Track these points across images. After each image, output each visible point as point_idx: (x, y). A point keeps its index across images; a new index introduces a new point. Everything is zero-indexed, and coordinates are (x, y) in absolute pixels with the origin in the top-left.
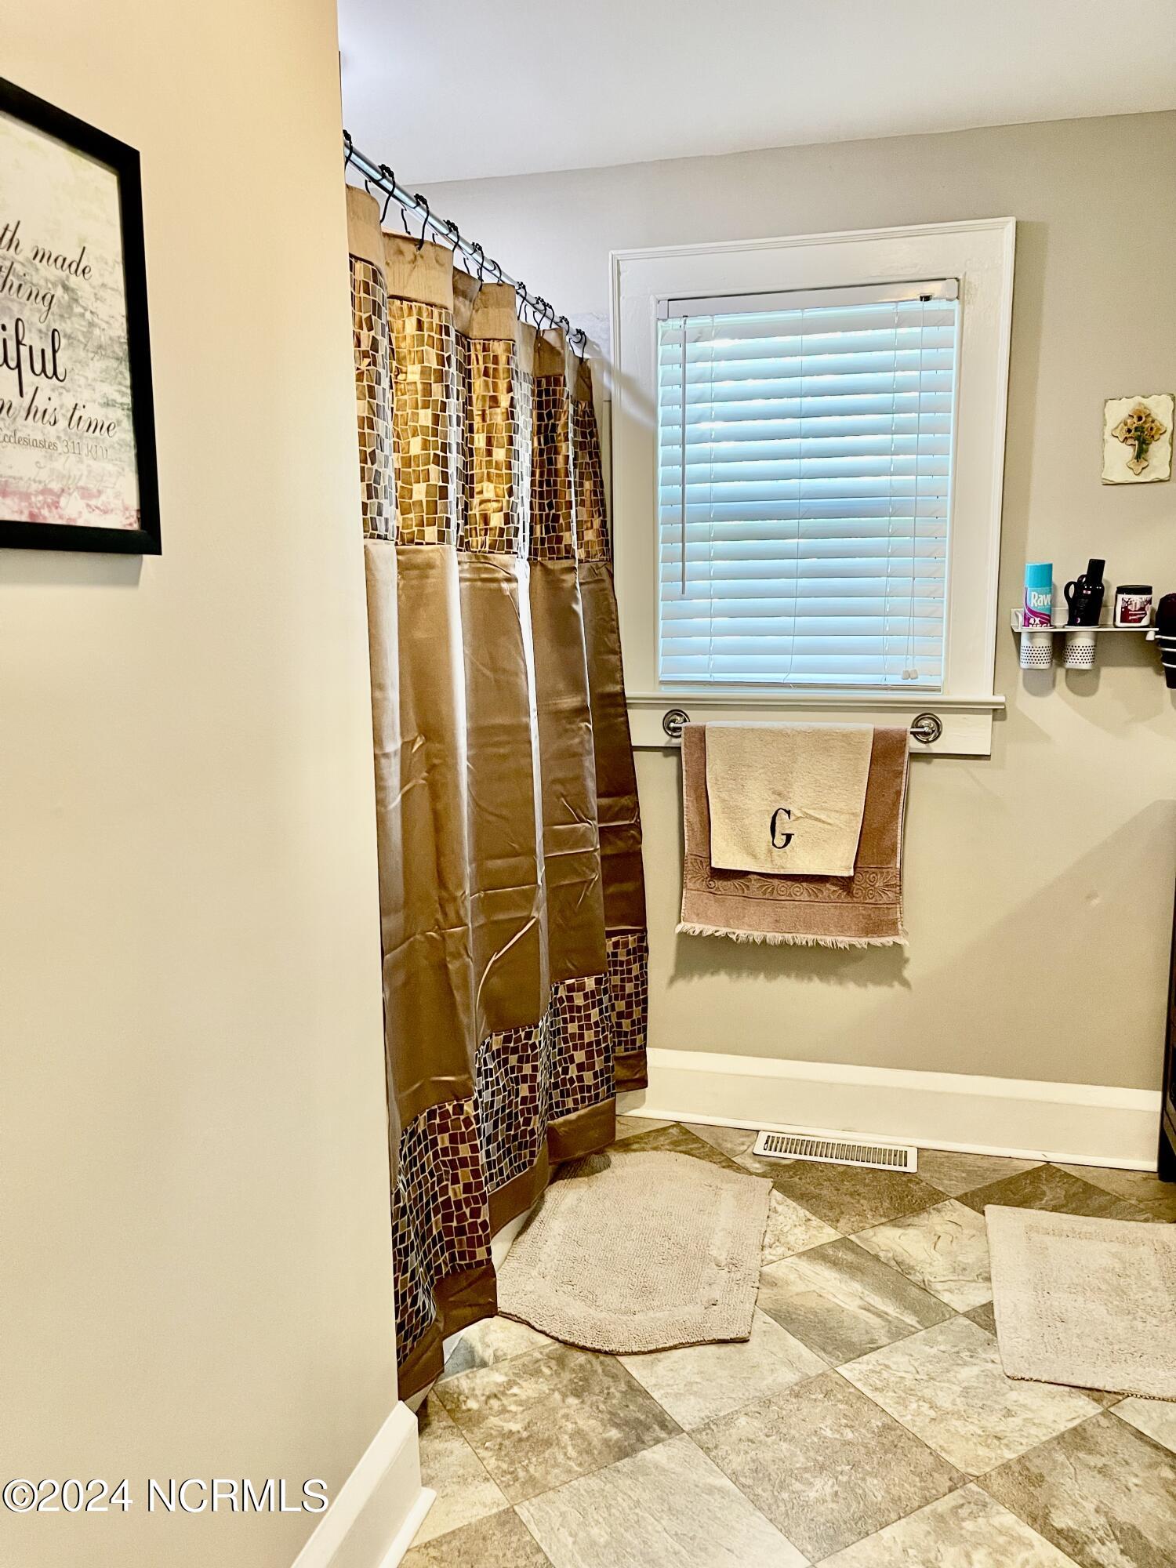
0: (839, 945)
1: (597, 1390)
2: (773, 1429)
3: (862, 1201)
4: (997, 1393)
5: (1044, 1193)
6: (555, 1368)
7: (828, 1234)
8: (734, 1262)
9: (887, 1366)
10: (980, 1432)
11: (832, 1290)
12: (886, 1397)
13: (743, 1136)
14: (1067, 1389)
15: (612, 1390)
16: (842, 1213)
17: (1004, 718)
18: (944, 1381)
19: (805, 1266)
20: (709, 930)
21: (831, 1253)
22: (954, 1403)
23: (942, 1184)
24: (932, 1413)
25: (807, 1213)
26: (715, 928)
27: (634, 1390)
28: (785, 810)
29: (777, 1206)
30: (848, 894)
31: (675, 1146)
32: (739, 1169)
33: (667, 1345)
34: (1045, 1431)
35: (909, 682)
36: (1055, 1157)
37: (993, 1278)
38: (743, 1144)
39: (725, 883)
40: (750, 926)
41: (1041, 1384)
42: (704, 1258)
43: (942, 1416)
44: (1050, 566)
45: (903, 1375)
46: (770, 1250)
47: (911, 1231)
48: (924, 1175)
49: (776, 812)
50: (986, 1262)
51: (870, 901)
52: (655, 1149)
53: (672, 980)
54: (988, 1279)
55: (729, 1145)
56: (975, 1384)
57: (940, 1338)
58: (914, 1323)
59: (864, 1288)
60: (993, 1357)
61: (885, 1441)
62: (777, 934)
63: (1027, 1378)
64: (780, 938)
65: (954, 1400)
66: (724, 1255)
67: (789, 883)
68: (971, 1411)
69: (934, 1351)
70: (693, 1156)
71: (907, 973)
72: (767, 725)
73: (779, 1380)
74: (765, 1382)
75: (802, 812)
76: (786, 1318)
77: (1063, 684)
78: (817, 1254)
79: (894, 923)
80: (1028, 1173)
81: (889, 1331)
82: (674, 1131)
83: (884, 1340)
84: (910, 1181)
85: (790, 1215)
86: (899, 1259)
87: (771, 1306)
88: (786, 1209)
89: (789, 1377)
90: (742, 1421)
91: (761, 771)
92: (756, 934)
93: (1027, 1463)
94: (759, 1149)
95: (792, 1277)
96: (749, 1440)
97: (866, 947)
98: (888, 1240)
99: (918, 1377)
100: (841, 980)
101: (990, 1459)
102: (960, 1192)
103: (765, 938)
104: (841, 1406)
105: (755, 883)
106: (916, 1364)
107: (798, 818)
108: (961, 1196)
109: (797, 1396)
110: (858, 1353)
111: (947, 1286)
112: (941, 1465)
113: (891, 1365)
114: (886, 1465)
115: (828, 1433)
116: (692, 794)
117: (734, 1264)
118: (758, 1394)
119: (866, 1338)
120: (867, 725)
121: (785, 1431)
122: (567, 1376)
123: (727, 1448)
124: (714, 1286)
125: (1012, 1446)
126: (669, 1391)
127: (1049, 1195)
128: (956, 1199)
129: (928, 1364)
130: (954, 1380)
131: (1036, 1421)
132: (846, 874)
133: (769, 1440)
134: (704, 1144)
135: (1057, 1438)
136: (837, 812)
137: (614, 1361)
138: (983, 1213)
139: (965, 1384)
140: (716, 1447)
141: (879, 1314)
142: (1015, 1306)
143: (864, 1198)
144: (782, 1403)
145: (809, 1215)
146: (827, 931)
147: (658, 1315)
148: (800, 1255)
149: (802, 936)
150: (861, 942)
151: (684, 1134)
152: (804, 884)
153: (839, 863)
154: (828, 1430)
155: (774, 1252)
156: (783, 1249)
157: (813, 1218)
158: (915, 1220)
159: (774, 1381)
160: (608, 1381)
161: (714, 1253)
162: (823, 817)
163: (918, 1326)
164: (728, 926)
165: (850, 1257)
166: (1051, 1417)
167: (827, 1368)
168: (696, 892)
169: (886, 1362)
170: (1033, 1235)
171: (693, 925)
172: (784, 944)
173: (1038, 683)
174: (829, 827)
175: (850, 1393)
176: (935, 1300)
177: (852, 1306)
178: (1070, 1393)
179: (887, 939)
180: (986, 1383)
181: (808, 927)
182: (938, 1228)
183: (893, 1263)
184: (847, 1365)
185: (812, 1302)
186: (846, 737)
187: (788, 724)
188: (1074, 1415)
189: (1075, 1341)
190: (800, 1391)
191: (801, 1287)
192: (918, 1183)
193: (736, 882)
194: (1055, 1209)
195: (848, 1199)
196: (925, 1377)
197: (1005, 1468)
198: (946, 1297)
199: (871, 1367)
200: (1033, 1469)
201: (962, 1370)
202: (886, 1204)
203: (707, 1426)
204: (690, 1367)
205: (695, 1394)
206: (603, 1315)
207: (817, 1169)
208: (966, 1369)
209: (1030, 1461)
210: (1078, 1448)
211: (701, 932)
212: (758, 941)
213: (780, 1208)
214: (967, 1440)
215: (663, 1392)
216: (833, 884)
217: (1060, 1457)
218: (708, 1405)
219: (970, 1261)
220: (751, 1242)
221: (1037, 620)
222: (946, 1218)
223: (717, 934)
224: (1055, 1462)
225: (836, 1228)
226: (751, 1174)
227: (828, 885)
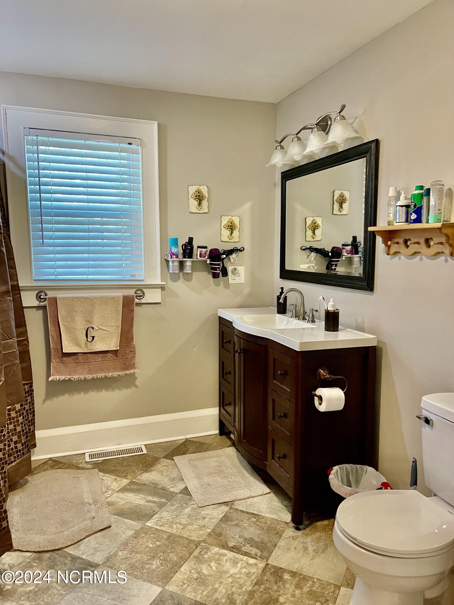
0: (114, 376)
1: (59, 563)
2: (132, 552)
3: (132, 467)
4: (198, 513)
5: (189, 449)
6: (38, 562)
7: (125, 482)
8: (95, 501)
9: (162, 517)
10: (198, 527)
11: (134, 499)
12: (165, 527)
13: (79, 457)
14: (218, 505)
15: (66, 561)
16: (127, 473)
17: (164, 290)
18: (181, 515)
19: (121, 495)
20: (62, 378)
21: (129, 487)
22: (187, 521)
23: (157, 455)
24: (181, 527)
25: (115, 477)
26: (65, 377)
27: (74, 559)
28: (91, 328)
29: (102, 477)
30: (116, 356)
31: (52, 467)
32: (83, 468)
33: (82, 538)
34: (216, 519)
35: (133, 278)
36: (188, 436)
37: (184, 479)
38: (80, 459)
39: (68, 358)
40: (79, 374)
41: (210, 506)
42: (83, 503)
43: (185, 526)
44: (177, 239)
45: (168, 518)
46: (106, 493)
47: (153, 473)
48: (150, 453)
49: (88, 329)
50: (180, 475)
51: (125, 358)
52: (44, 471)
53: (45, 401)
54: (183, 480)
55: (75, 462)
56: (191, 513)
57: (175, 503)
58: (165, 501)
59: (144, 495)
60: (193, 503)
61: (170, 541)
62: (90, 375)
63: (205, 505)
64: (91, 377)
65: (187, 520)
66: (91, 500)
67: (94, 355)
68: (193, 522)
69: (174, 507)
70: (61, 469)
71: (137, 383)
72: (82, 295)
73: (128, 535)
74: (123, 538)
75: (98, 328)
76: (122, 513)
77: (182, 277)
78: (124, 490)
79: (134, 364)
80: (182, 444)
81: (158, 506)
82: (50, 462)
83: (158, 510)
84: (146, 456)
85: (109, 480)
86: (152, 482)
87: (114, 512)
88: (106, 477)
89: (131, 533)
90: (120, 553)
91: (81, 313)
92: (82, 376)
93: (215, 531)
94: (87, 459)
95: (118, 500)
96: (125, 558)
97: (124, 375)
98: (147, 477)
99: (173, 517)
100: (113, 390)
101: (204, 534)
102: (163, 456)
103: (85, 378)
104: (152, 536)
105: (80, 357)
106: (170, 513)
107: (97, 330)
108: (164, 457)
109: (136, 538)
110: (151, 516)
111: (171, 486)
112: (191, 541)
113: (163, 516)
114: (173, 548)
115: (151, 546)
116: (52, 324)
117: (95, 502)
118: (122, 542)
119: (151, 511)
120: (120, 294)
121: (136, 550)
122: (45, 563)
123: (118, 564)
124: (91, 512)
125: (209, 527)
126: (88, 554)
127: (191, 449)
128: (163, 458)
129: (174, 512)
130: (184, 514)
131: (213, 517)
132: (116, 349)
133: (132, 556)
134: (65, 464)
135: (220, 520)
136: (111, 326)
137: (62, 551)
138: (173, 460)
139: (188, 514)
140: (114, 565)
141: (154, 502)
142: (194, 485)
143: (133, 466)
144: (132, 542)
145: (116, 477)
146: (109, 372)
147: (74, 529)
148: (118, 492)
149: (100, 374)
150: (122, 373)
151: (55, 462)
152: (100, 355)
153: (113, 345)
154: (150, 545)
155: (108, 494)
156: (111, 491)
157: (117, 478)
158: (153, 468)
159: (126, 536)
160: (62, 559)
161: (86, 500)
162: (106, 329)
163: (166, 501)
164: (70, 375)
165: (135, 487)
166: (217, 515)
167: (142, 525)
168: (56, 364)
169: (161, 516)
170: (191, 462)
171: (56, 377)
172: (93, 379)
173: (174, 278)
174: (108, 332)
175: (153, 530)
176: (169, 492)
177: (142, 502)
178: (219, 505)
179: (132, 371)
180: (194, 511)
181: (102, 370)
182: (161, 469)
183: (151, 484)
184: (149, 522)
185: (128, 506)
186: (113, 298)
187: (90, 295)
188: (222, 512)
189: (215, 490)
190: (136, 536)
191: (123, 502)
192: (149, 456)
193: (73, 357)
194: (194, 453)
195: (127, 468)
196: (175, 516)
197: (210, 534)
198: (172, 490)
199: (156, 519)
200: (217, 532)
201: (185, 510)
202: (141, 466)
203: (108, 560)
204: (93, 543)
205: (99, 551)
206: (51, 536)
207: (112, 461)
208: (187, 509)
209: (216, 530)
210: (227, 521)
211: (59, 379)
212: (83, 379)
213: (104, 478)
214: (195, 531)
215: (86, 555)
216: (110, 353)
217: (224, 526)
218: (105, 553)
219: (175, 476)
220: (99, 492)
221: (175, 256)
222: (162, 465)
223: (66, 379)
224: (223, 528)
225: (127, 479)
226: (88, 469)
227: (109, 354)
